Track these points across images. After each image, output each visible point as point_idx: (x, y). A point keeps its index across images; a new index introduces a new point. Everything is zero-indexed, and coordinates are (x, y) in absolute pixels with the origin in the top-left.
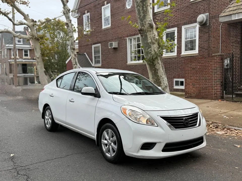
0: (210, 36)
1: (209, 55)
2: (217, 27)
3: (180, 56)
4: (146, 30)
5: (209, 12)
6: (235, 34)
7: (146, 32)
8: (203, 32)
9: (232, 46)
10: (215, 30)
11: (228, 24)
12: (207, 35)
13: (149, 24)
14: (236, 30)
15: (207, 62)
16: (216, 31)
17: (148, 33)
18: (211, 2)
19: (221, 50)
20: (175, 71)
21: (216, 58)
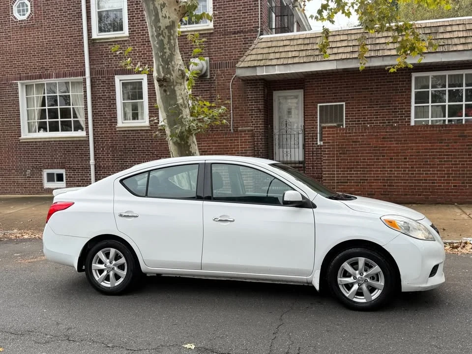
0: (214, 97)
1: (213, 128)
2: (225, 84)
3: (158, 128)
4: (173, 81)
5: (209, 57)
6: (254, 97)
7: (173, 85)
8: (200, 88)
9: (250, 115)
10: (221, 87)
11: (242, 80)
12: (207, 95)
13: (180, 71)
14: (256, 90)
15: (228, 140)
16: (224, 90)
17: (178, 88)
18: (212, 39)
19: (233, 120)
20: (146, 155)
21: (244, 134)
